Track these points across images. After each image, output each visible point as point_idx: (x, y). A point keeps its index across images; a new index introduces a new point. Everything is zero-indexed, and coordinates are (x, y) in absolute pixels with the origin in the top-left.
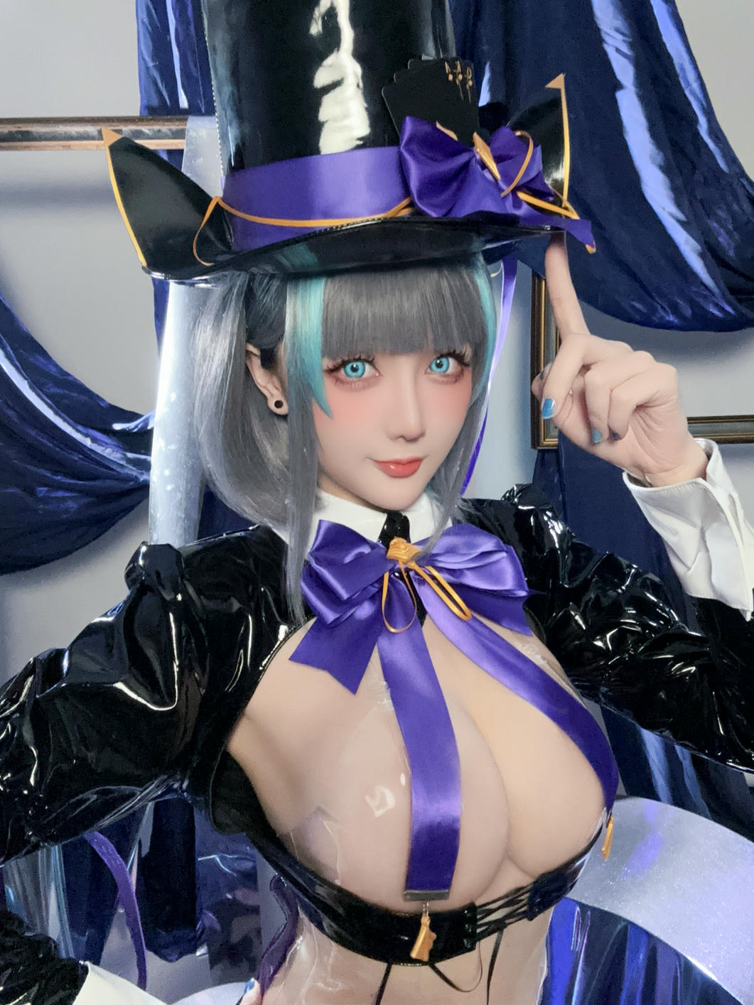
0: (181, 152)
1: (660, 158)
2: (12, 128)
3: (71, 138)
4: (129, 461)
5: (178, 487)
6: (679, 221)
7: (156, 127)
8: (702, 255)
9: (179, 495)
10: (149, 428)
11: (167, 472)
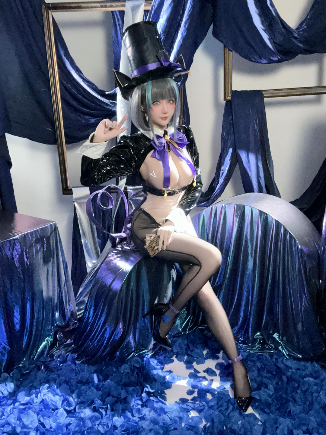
0: (123, 12)
1: (257, 11)
2: (77, 5)
3: (92, 7)
4: (111, 103)
5: (125, 110)
6: (263, 30)
7: (117, 4)
8: (269, 39)
9: (126, 112)
10: (116, 93)
11: (122, 106)
